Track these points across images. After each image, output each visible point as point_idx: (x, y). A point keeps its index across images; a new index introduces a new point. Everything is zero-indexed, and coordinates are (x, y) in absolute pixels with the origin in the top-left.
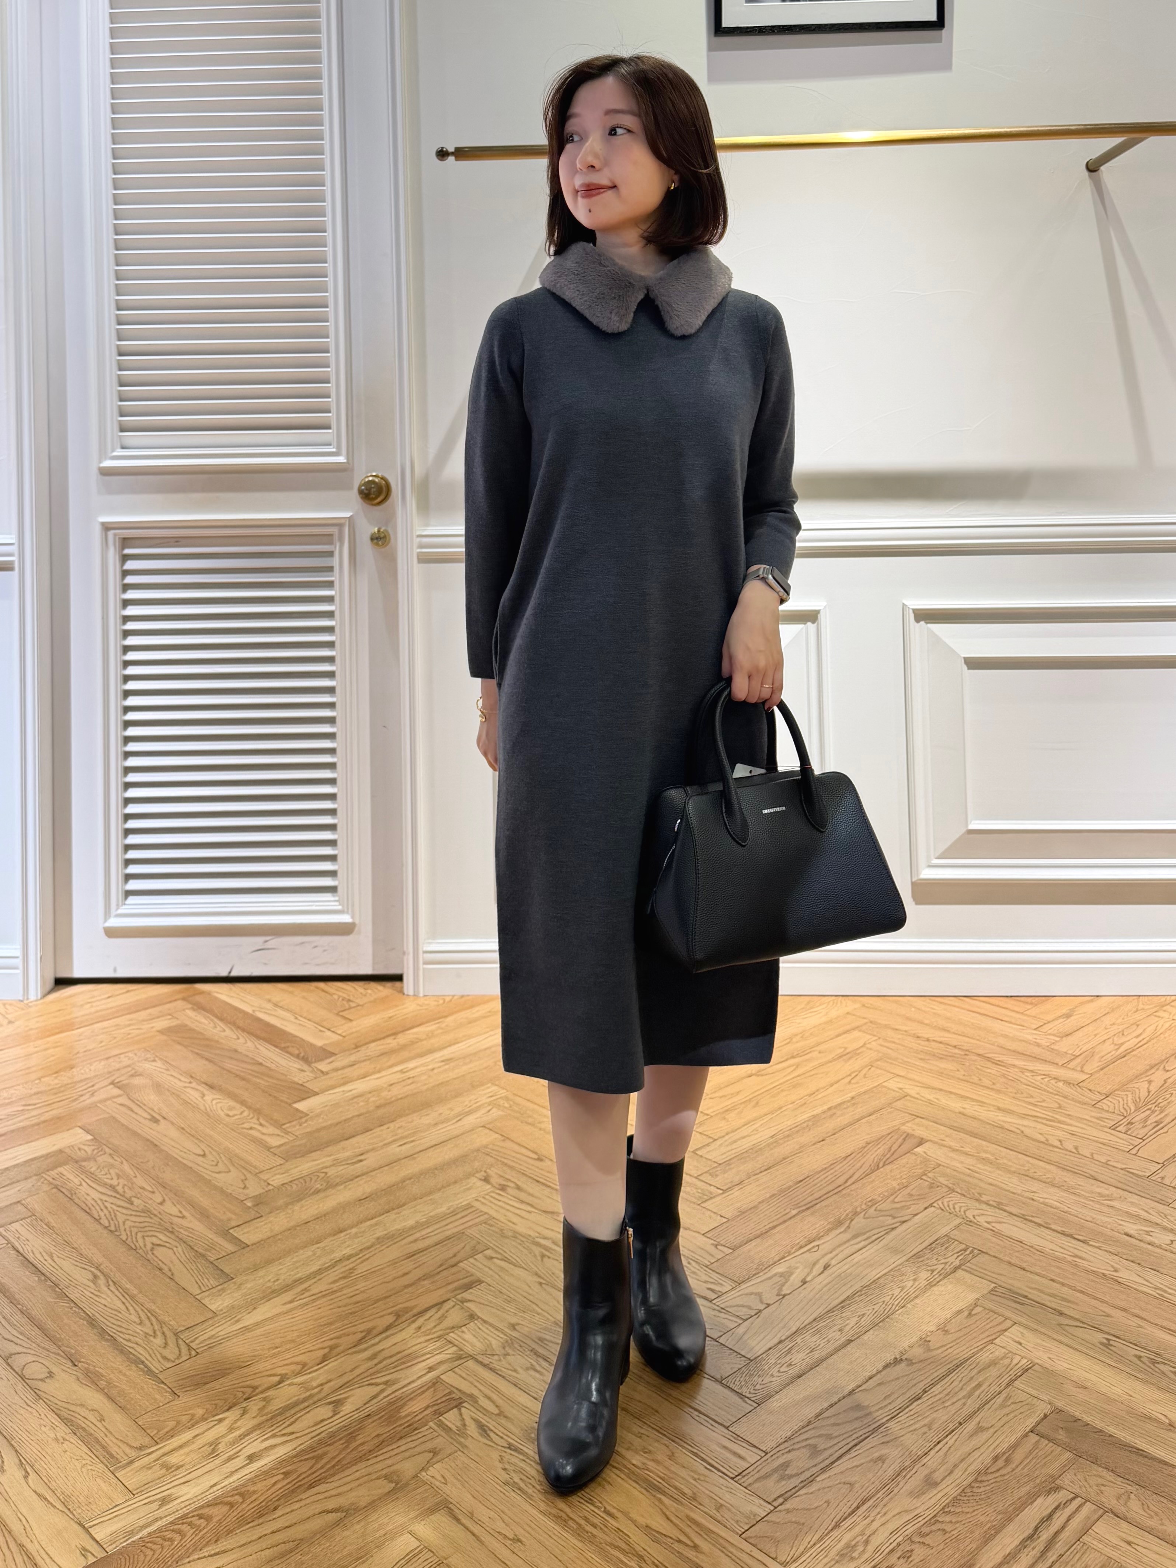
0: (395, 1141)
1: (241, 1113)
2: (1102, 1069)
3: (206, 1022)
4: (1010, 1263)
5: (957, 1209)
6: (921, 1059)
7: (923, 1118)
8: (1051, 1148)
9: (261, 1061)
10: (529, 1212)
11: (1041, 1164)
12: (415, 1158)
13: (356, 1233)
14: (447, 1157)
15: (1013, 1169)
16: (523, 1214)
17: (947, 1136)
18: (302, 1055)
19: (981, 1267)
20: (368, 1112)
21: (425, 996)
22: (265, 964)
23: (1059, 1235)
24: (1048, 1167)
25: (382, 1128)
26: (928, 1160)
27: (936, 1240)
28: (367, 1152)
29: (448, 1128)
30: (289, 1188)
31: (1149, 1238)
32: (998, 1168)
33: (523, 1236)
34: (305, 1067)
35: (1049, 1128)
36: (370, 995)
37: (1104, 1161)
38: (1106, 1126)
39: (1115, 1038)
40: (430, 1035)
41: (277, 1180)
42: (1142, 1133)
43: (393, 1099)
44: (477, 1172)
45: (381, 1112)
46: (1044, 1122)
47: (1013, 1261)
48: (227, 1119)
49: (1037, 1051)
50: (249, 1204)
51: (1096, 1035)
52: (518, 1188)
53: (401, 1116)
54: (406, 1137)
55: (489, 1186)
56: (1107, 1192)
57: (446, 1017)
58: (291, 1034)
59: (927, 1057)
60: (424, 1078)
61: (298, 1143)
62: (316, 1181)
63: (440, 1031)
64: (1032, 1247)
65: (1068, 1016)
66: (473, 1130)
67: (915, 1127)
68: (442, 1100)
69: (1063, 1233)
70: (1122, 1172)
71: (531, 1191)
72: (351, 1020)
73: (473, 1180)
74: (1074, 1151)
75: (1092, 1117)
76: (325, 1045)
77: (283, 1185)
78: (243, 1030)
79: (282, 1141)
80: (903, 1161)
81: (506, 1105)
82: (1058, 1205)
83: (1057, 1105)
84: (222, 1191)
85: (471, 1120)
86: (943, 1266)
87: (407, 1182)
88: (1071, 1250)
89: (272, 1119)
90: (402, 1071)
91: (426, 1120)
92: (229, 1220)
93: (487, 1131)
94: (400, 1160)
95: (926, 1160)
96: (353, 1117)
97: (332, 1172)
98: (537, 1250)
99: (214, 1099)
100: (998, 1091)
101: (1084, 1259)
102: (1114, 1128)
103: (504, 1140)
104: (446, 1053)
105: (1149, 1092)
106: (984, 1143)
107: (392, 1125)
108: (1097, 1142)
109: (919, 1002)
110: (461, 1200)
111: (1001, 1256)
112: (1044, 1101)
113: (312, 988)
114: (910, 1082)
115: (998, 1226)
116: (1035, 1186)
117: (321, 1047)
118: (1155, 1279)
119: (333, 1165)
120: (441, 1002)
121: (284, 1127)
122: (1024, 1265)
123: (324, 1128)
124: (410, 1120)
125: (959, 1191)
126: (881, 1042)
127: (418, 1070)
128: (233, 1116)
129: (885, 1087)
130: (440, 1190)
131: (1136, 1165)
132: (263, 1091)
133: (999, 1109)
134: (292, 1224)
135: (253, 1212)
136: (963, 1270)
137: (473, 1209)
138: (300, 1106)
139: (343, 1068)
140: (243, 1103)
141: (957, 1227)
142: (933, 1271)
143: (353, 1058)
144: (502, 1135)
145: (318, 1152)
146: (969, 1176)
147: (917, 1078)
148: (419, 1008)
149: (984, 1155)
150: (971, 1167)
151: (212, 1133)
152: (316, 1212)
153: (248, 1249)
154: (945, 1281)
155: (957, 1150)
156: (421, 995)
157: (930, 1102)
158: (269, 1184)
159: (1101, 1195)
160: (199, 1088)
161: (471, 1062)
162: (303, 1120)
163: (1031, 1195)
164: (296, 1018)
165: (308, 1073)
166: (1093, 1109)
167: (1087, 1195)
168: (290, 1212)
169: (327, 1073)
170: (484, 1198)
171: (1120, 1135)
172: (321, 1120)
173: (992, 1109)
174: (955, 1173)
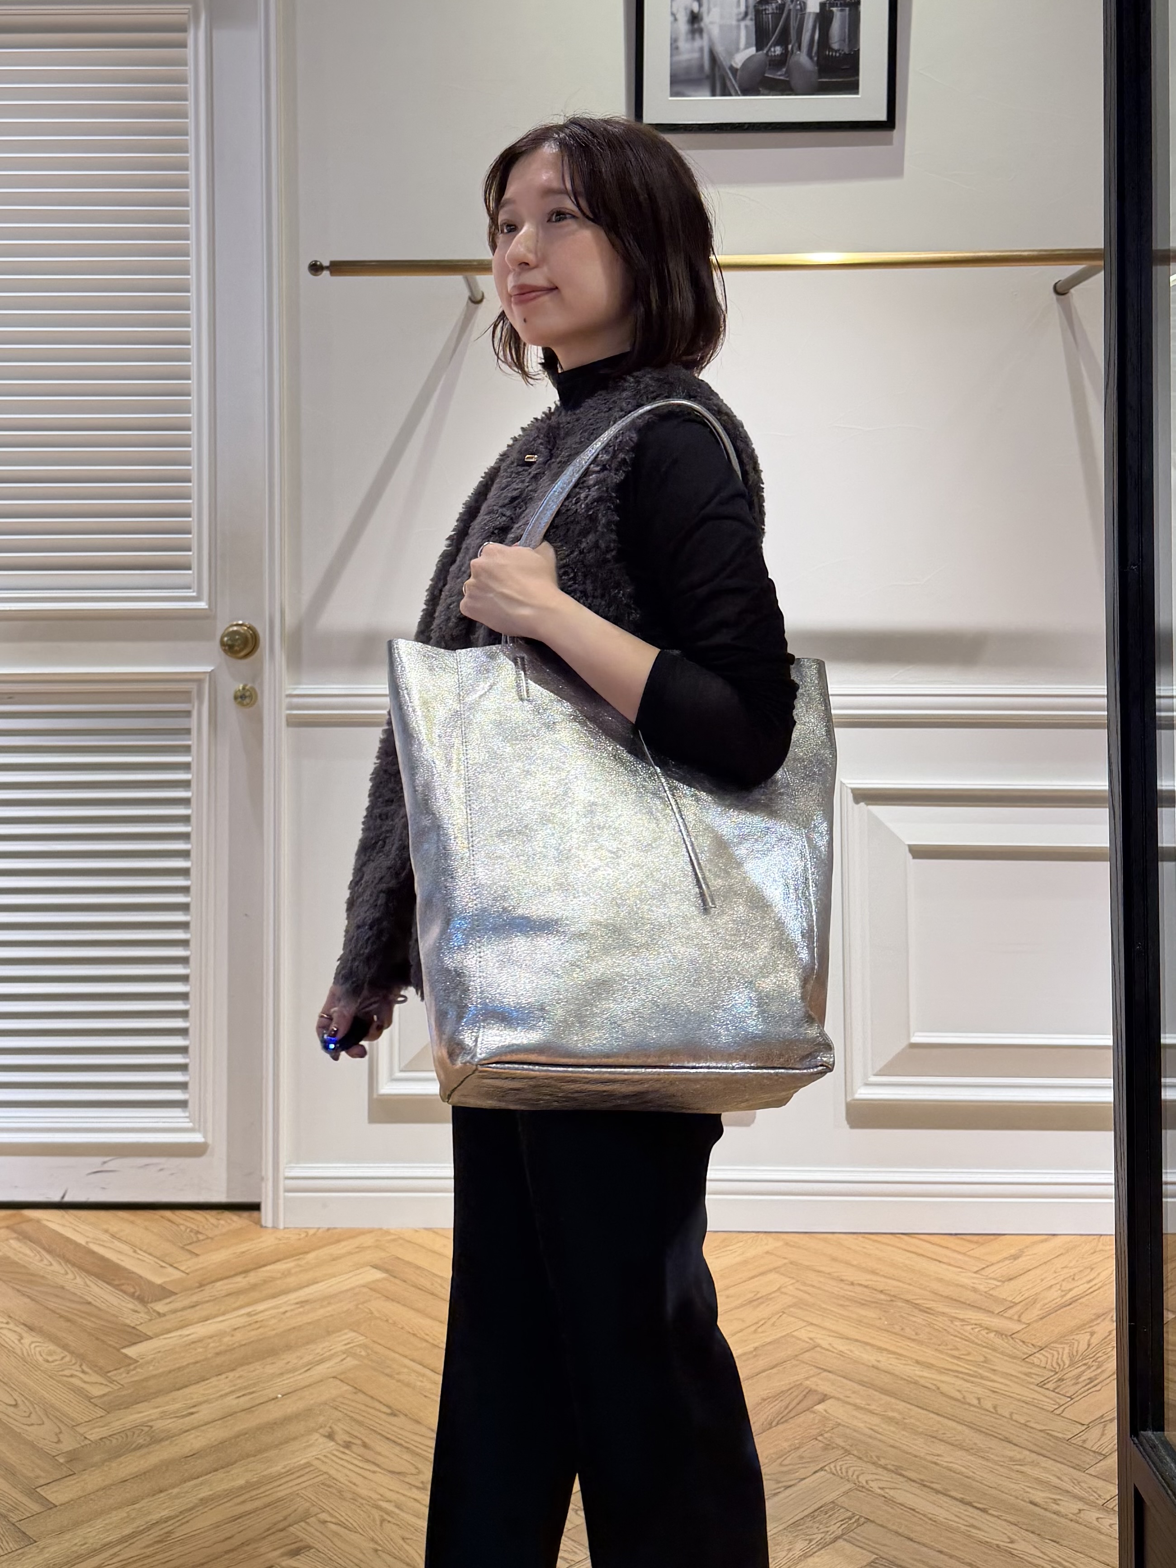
0: (232, 1392)
1: (63, 1358)
2: (1041, 1319)
3: (32, 1254)
4: (897, 1533)
5: (850, 1473)
6: (841, 1305)
7: (829, 1372)
8: (967, 1407)
9: (90, 1300)
10: (374, 1472)
11: (954, 1424)
12: (253, 1411)
13: (179, 1493)
14: (289, 1411)
15: (921, 1430)
16: (367, 1474)
17: (854, 1392)
18: (137, 1294)
19: (863, 1537)
20: (206, 1359)
21: (285, 1228)
22: (104, 1188)
23: (958, 1503)
24: (960, 1428)
25: (220, 1377)
26: (828, 1419)
27: (821, 1507)
28: (201, 1403)
29: (296, 1378)
30: (108, 1442)
31: (1055, 1507)
32: (904, 1429)
33: (362, 1498)
34: (140, 1307)
35: (969, 1385)
36: (223, 1226)
37: (1023, 1422)
38: (1032, 1383)
39: (1064, 1284)
40: (287, 1274)
41: (94, 1434)
42: (1071, 1391)
43: (237, 1344)
44: (321, 1427)
45: (219, 1360)
46: (966, 1377)
47: (900, 1531)
48: (46, 1365)
49: (971, 1297)
50: (61, 1461)
51: (1042, 1280)
52: (365, 1445)
53: (242, 1365)
54: (245, 1388)
55: (332, 1443)
56: (1018, 1456)
57: (307, 1253)
58: (125, 1269)
59: (847, 1303)
60: (273, 1321)
61: (123, 1393)
62: (139, 1436)
63: (298, 1269)
64: (924, 1515)
65: (1015, 1257)
66: (322, 1381)
67: (820, 1382)
68: (288, 1348)
69: (962, 1501)
70: (1042, 1434)
71: (379, 1449)
72: (197, 1255)
73: (316, 1436)
74: (992, 1410)
75: (1020, 1372)
76: (165, 1282)
77: (101, 1439)
78: (74, 1265)
79: (107, 1390)
80: (800, 1419)
81: (363, 1353)
82: (963, 1470)
83: (982, 1359)
84: (33, 1446)
85: (320, 1370)
86: (823, 1535)
87: (242, 1437)
88: (966, 1518)
89: (96, 1366)
90: (249, 1314)
91: (270, 1370)
92: (38, 1477)
93: (338, 1382)
94: (236, 1413)
95: (825, 1419)
96: (188, 1364)
97: (159, 1425)
98: (376, 1514)
99: (33, 1342)
100: (920, 1343)
101: (979, 1529)
102: (1041, 1385)
103: (355, 1393)
104: (303, 1294)
105: (1089, 1345)
106: (893, 1400)
107: (231, 1375)
108: (1019, 1400)
109: (849, 1241)
110: (299, 1458)
111: (889, 1526)
112: (969, 1354)
113: (157, 1217)
114: (824, 1332)
115: (892, 1493)
116: (940, 1448)
117: (160, 1286)
118: (1053, 1551)
119: (161, 1418)
120: (303, 1235)
121: (109, 1374)
122: (912, 1535)
123: (154, 1376)
124: (252, 1369)
125: (855, 1452)
126: (797, 1285)
127: (267, 1313)
128: (53, 1362)
129: (793, 1336)
130: (277, 1446)
131: (1059, 1427)
132: (90, 1334)
133: (917, 1362)
134: (106, 1483)
135: (65, 1469)
136: (845, 1540)
137: (312, 1468)
138: (131, 1352)
139: (184, 1309)
140: (65, 1347)
141: (846, 1493)
142: (811, 1541)
143: (195, 1298)
144: (356, 1388)
145: (146, 1404)
146: (870, 1437)
147: (834, 1328)
148: (277, 1242)
149: (891, 1414)
150: (873, 1427)
151: (26, 1380)
152: (136, 1469)
153: (55, 1509)
154: (822, 1551)
155: (862, 1408)
156: (281, 1227)
157: (841, 1354)
158: (86, 1438)
159: (1011, 1459)
160: (16, 1329)
161: (329, 1304)
162: (132, 1367)
163: (935, 1459)
164: (135, 1252)
165: (142, 1315)
166: (1022, 1364)
167: (996, 1458)
168: (106, 1469)
169: (164, 1315)
170: (325, 1456)
171: (1047, 1393)
172: (151, 1368)
173: (909, 1362)
174: (855, 1434)
